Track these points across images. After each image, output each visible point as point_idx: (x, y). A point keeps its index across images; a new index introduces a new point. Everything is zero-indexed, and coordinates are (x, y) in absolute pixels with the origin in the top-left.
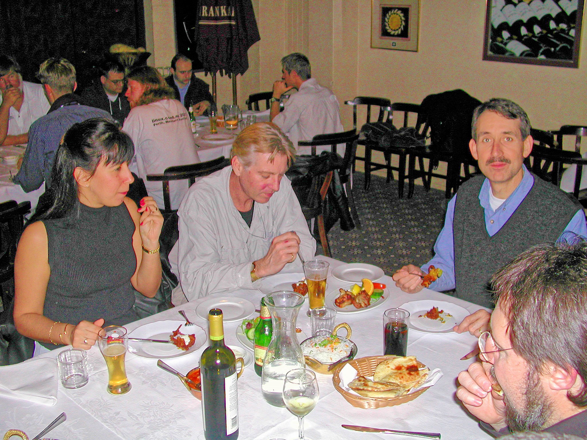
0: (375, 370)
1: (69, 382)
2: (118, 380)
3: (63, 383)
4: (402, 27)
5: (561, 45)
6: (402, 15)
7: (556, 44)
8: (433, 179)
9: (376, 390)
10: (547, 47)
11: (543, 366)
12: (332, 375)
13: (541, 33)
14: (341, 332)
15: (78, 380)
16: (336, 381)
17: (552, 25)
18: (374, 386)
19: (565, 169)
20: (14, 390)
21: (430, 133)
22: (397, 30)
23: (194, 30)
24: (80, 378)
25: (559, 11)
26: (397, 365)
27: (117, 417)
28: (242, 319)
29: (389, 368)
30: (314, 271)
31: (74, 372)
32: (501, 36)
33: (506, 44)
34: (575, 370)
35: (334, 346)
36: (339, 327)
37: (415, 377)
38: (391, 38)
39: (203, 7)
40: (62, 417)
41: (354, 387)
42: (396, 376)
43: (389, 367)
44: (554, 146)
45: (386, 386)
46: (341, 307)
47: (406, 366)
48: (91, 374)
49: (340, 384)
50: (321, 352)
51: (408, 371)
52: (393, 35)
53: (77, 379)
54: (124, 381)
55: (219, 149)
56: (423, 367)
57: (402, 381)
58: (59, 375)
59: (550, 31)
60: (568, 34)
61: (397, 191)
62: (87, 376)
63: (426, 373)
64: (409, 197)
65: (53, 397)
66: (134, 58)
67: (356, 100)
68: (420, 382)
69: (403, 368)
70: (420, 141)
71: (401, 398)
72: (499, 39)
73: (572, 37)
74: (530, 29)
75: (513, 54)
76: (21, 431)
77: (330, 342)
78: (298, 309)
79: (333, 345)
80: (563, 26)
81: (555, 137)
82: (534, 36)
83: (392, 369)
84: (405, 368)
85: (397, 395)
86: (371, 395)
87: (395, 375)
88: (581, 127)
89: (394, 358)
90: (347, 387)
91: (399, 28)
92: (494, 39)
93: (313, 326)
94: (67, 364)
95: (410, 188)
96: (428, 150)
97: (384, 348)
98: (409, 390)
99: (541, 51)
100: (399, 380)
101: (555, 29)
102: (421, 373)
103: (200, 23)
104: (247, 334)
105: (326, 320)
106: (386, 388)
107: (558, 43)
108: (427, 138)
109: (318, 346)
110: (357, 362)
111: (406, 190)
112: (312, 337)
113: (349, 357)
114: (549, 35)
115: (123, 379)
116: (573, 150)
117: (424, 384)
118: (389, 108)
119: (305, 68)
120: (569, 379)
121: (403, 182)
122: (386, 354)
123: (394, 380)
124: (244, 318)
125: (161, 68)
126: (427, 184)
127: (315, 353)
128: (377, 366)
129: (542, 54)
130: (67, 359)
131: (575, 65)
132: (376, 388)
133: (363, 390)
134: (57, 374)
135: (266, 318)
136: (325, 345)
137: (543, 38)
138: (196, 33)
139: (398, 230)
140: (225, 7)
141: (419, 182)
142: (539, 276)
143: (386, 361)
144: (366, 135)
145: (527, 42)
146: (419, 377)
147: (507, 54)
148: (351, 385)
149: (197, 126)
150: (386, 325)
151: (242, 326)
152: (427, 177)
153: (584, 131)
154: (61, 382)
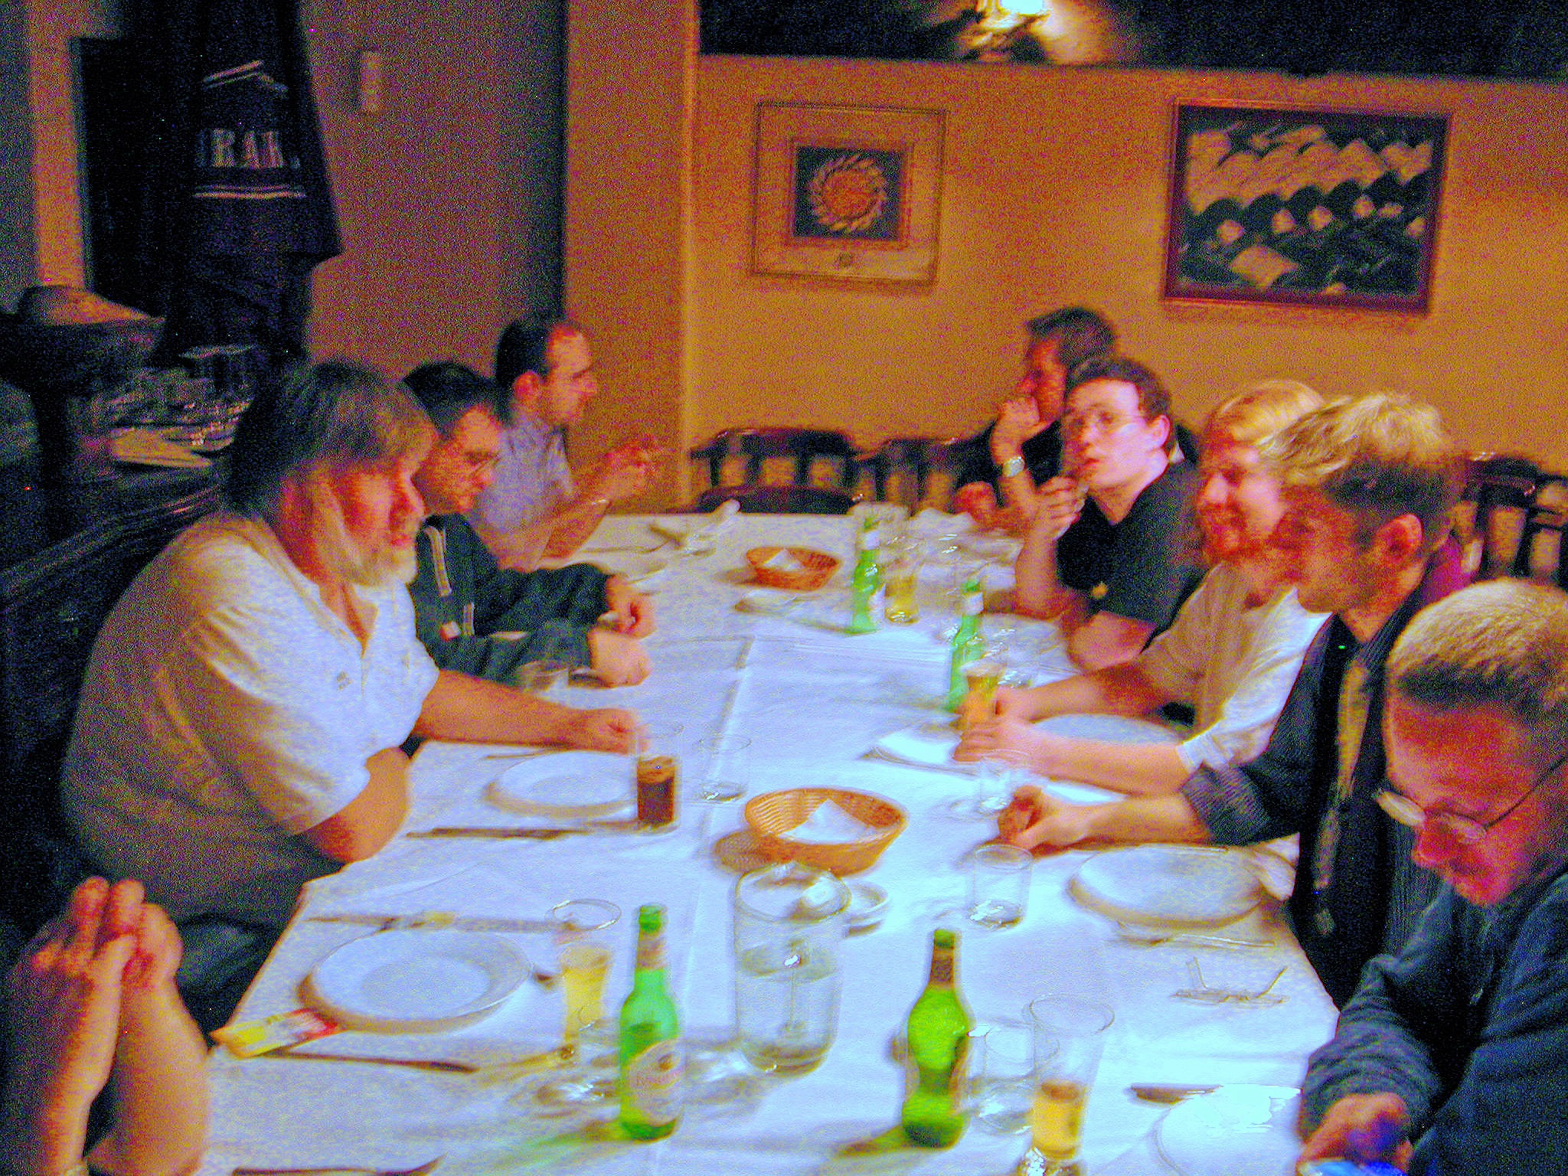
4: (877, 209)
10: (1348, 265)
13: (1334, 226)
17: (1363, 208)
22: (858, 217)
25: (1381, 172)
32: (1216, 236)
33: (1229, 257)
39: (218, 134)
52: (842, 234)
59: (1358, 223)
60: (1403, 232)
72: (1210, 244)
73: (1415, 240)
74: (1300, 217)
75: (1249, 284)
80: (1391, 211)
82: (1311, 234)
91: (866, 212)
92: (1195, 243)
99: (1332, 273)
101: (1371, 219)
103: (200, 195)
129: (1337, 278)
131: (1422, 308)
137: (1340, 242)
145: (1293, 250)
147: (1233, 283)
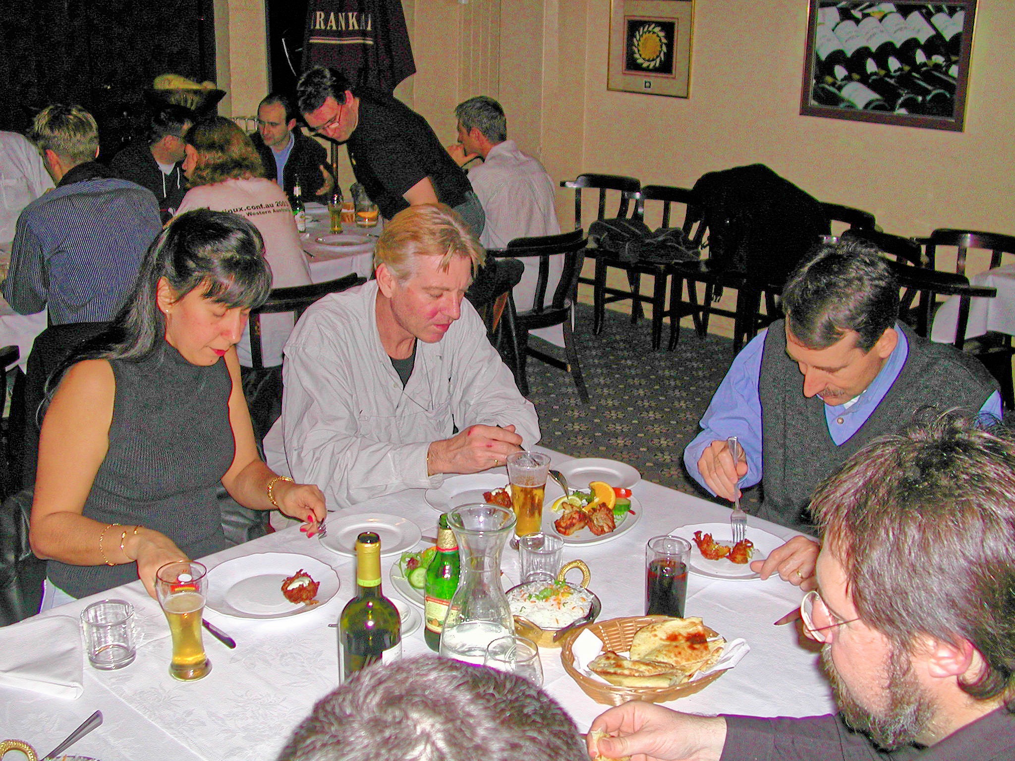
0: (632, 641)
1: (102, 659)
2: (191, 655)
3: (91, 659)
4: (662, 55)
5: (934, 92)
6: (662, 34)
7: (927, 89)
8: (712, 317)
9: (637, 674)
10: (912, 96)
11: (915, 640)
12: (560, 649)
13: (900, 69)
14: (574, 577)
15: (119, 655)
16: (568, 660)
17: (920, 57)
18: (633, 667)
19: (940, 304)
20: (6, 671)
21: (709, 239)
22: (653, 60)
23: (301, 52)
24: (122, 651)
25: (932, 33)
26: (670, 632)
27: (188, 719)
28: (401, 552)
29: (657, 638)
30: (525, 472)
31: (110, 640)
32: (832, 75)
33: (840, 88)
34: (969, 644)
35: (562, 599)
36: (569, 567)
37: (702, 652)
38: (643, 73)
39: (318, 13)
40: (96, 718)
41: (599, 670)
42: (669, 651)
43: (655, 636)
44: (922, 263)
45: (654, 667)
46: (568, 534)
47: (685, 635)
48: (140, 644)
49: (575, 664)
50: (540, 609)
51: (688, 643)
52: (647, 69)
53: (116, 653)
54: (198, 658)
55: (346, 260)
56: (714, 636)
57: (679, 659)
58: (85, 646)
59: (916, 68)
60: (946, 73)
61: (649, 338)
62: (134, 647)
63: (719, 646)
64: (670, 348)
65: (77, 684)
66: (196, 99)
67: (580, 179)
68: (709, 662)
69: (680, 638)
70: (690, 253)
71: (678, 688)
72: (829, 79)
73: (954, 78)
74: (882, 63)
75: (851, 106)
76: (24, 743)
77: (555, 592)
78: (505, 534)
79: (560, 597)
80: (938, 59)
81: (923, 248)
82: (888, 74)
83: (661, 639)
84: (684, 637)
85: (672, 683)
86: (628, 682)
87: (667, 649)
88: (966, 232)
89: (665, 621)
90: (587, 669)
91: (657, 57)
92: (819, 79)
93: (522, 565)
94: (99, 627)
95: (672, 333)
96: (704, 269)
97: (647, 604)
98: (690, 676)
99: (900, 101)
100: (675, 659)
101: (925, 65)
102: (711, 646)
103: (311, 41)
104: (409, 577)
105: (545, 554)
106: (654, 672)
107: (930, 88)
108: (704, 247)
109: (533, 599)
110: (601, 627)
111: (665, 335)
112: (522, 584)
113: (587, 618)
114: (914, 74)
115: (197, 653)
116: (953, 270)
117: (716, 665)
118: (638, 195)
119: (497, 122)
120: (961, 658)
121: (661, 323)
122: (648, 613)
123: (665, 658)
124: (404, 551)
125: (244, 118)
126: (702, 327)
127: (529, 611)
128: (635, 634)
129: (902, 106)
130: (99, 618)
131: (958, 127)
132: (637, 671)
133: (615, 673)
134: (82, 645)
135: (447, 549)
136: (546, 598)
137: (905, 80)
138: (304, 59)
139: (653, 404)
140: (355, 14)
141: (687, 322)
142: (889, 493)
143: (650, 626)
144: (597, 241)
145: (876, 85)
146: (709, 654)
147: (842, 105)
148: (593, 667)
149: (307, 221)
150: (650, 564)
151: (400, 563)
152: (701, 314)
153: (972, 240)
154: (87, 658)
